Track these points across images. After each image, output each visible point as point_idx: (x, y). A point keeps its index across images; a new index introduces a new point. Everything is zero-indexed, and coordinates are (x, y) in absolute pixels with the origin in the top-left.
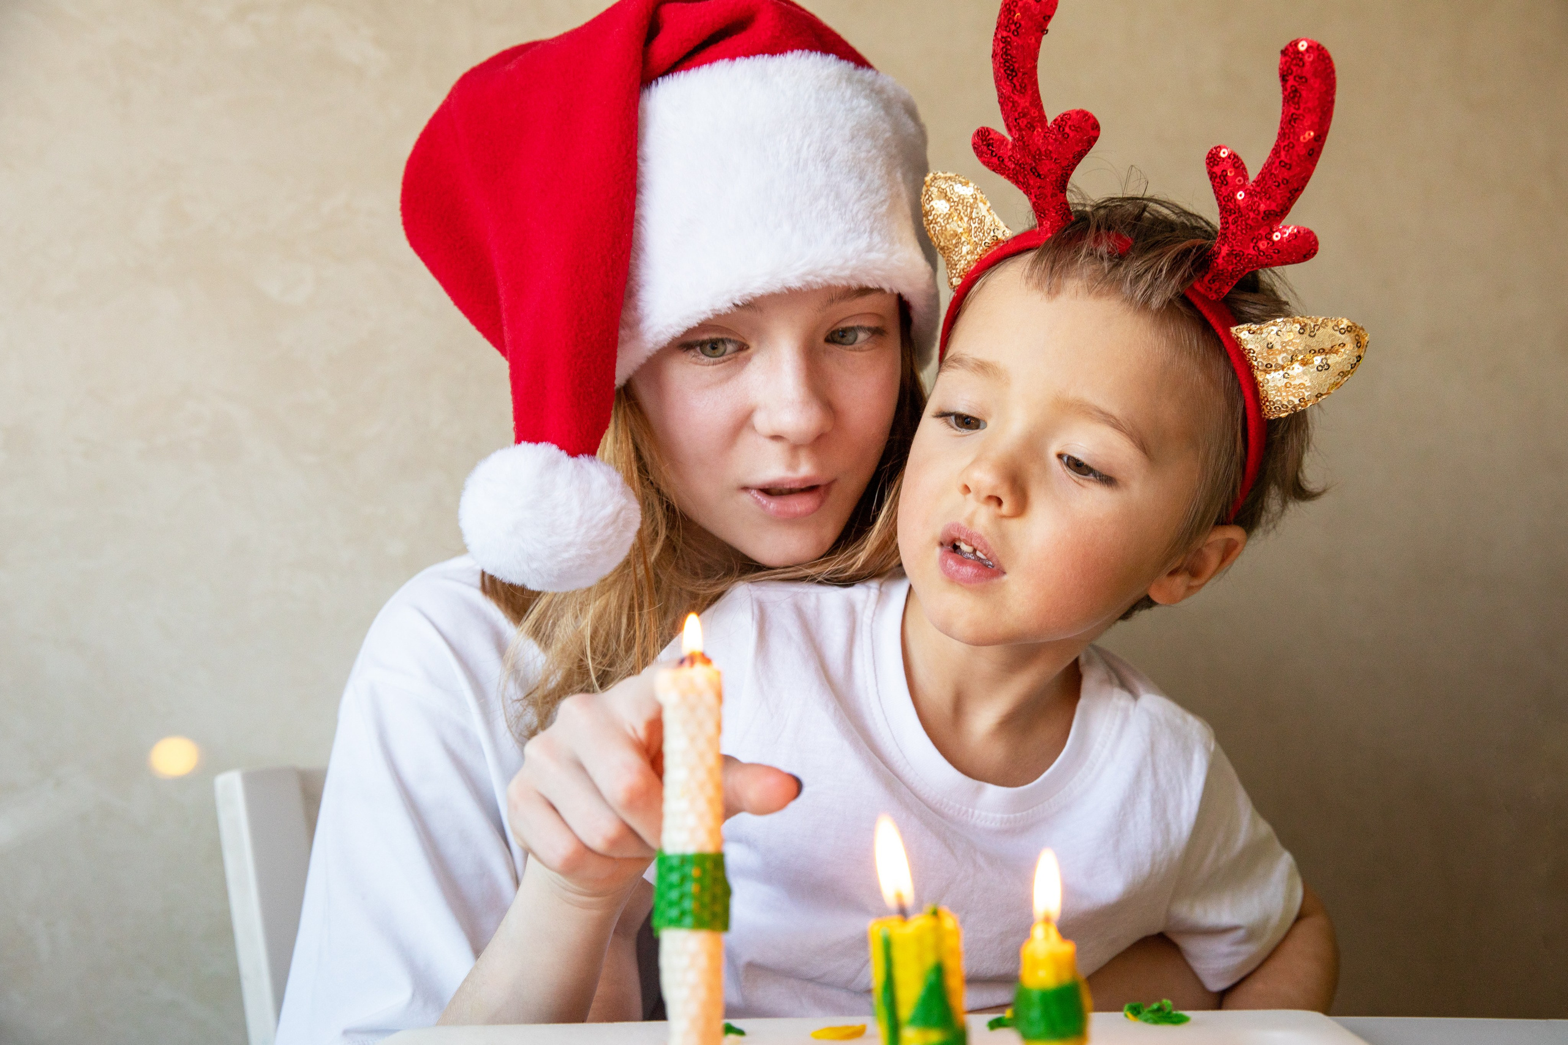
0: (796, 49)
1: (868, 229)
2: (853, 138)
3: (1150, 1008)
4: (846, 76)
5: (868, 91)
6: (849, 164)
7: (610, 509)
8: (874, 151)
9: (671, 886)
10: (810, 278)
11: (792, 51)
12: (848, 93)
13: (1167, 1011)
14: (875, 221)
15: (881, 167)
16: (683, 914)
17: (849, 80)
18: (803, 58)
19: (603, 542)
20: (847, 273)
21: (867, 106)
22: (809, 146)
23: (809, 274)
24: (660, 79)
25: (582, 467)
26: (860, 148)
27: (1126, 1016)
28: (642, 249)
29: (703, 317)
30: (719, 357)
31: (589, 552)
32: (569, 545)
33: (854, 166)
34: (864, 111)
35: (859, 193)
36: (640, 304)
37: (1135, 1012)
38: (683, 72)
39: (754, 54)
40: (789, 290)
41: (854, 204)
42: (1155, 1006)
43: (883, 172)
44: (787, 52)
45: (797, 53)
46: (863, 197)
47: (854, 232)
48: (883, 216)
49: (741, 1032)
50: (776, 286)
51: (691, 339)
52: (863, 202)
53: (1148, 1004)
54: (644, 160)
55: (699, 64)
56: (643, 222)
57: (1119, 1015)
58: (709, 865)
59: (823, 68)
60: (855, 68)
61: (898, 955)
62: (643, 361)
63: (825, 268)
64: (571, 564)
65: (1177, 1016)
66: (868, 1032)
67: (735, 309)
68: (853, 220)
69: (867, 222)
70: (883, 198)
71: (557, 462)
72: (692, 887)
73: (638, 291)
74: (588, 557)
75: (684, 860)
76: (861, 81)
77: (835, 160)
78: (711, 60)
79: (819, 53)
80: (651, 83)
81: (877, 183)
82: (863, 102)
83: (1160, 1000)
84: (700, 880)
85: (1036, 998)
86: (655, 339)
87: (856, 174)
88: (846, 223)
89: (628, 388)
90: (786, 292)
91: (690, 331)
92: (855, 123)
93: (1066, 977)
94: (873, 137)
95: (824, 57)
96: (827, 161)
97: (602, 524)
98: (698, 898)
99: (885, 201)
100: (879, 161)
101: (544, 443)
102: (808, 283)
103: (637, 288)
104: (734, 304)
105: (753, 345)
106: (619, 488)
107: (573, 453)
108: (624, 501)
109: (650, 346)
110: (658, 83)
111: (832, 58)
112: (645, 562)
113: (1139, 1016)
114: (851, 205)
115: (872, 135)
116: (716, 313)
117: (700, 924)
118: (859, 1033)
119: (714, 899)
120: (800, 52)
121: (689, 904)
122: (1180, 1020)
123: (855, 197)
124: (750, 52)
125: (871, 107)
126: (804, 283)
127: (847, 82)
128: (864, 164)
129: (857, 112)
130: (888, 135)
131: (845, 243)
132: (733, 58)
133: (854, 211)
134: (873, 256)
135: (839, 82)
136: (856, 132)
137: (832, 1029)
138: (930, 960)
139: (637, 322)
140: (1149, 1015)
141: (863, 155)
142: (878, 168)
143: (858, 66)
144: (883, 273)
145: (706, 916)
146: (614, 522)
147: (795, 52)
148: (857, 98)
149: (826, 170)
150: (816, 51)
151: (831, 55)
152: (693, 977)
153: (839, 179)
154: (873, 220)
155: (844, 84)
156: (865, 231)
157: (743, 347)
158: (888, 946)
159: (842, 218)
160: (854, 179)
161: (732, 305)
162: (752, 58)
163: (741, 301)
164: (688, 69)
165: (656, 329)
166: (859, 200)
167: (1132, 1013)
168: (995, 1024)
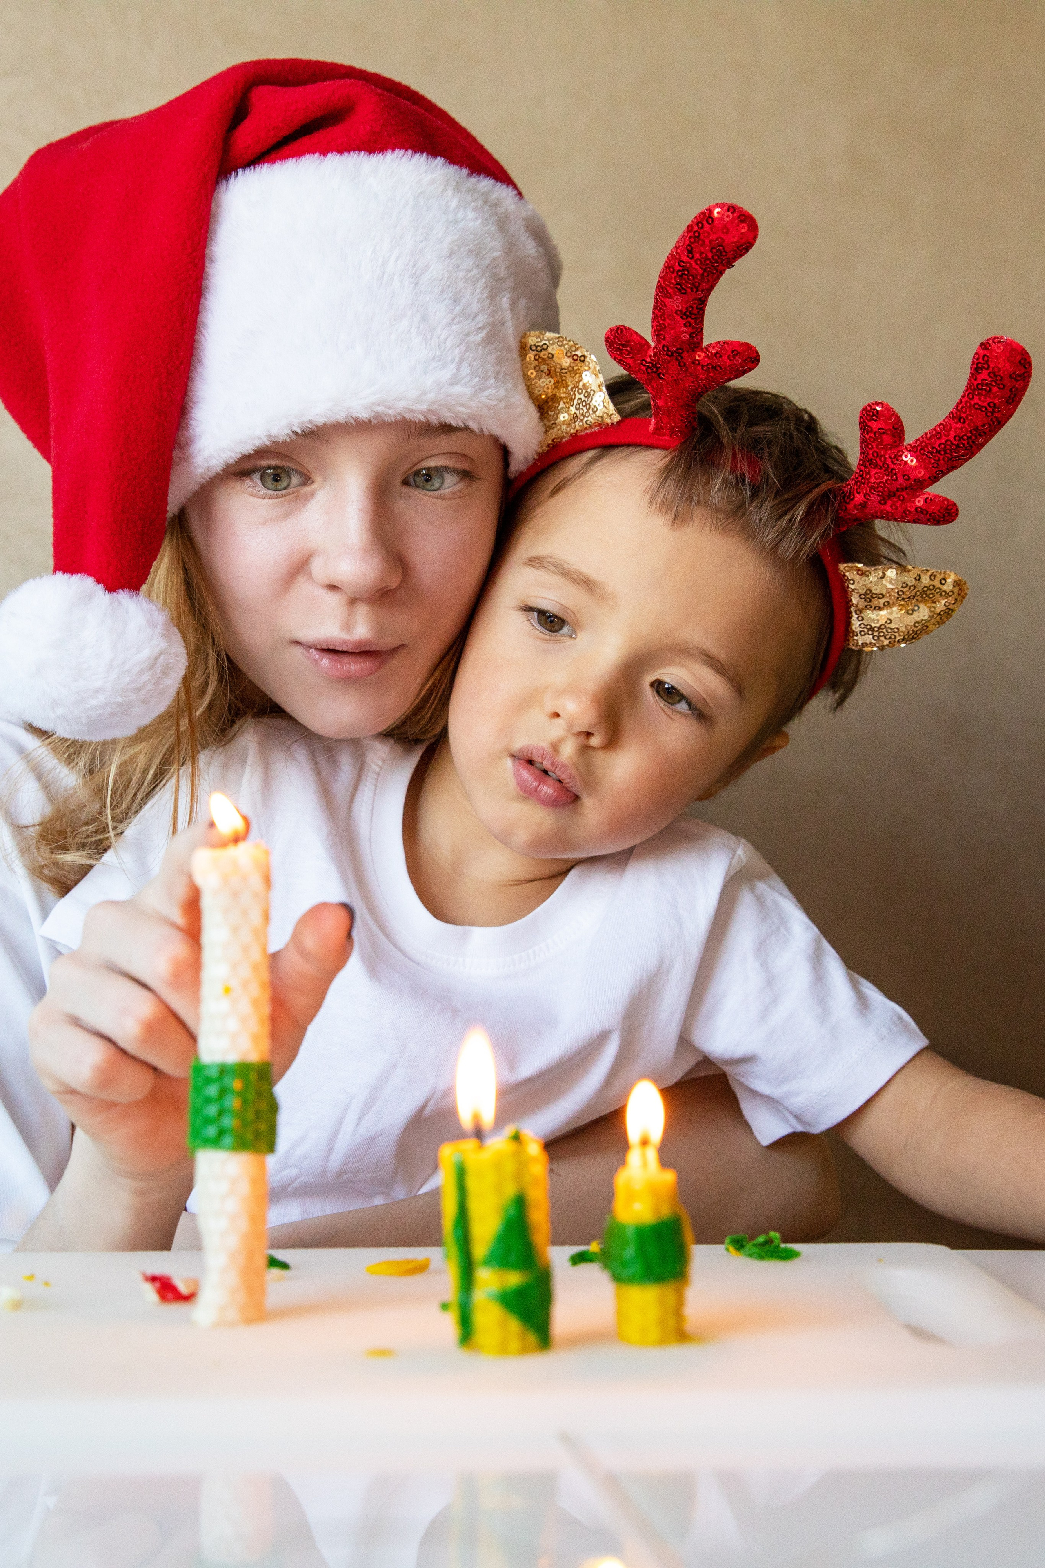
0: (398, 148)
1: (457, 359)
2: (451, 254)
3: (755, 1242)
4: (454, 184)
5: (480, 203)
6: (443, 282)
7: (146, 653)
8: (475, 272)
9: (208, 1100)
10: (379, 409)
11: (393, 150)
12: (454, 203)
13: (775, 1244)
14: (466, 351)
15: (483, 289)
16: (221, 1133)
17: (457, 188)
18: (405, 159)
19: (139, 689)
20: (424, 407)
21: (476, 219)
22: (397, 260)
23: (379, 405)
24: (240, 171)
25: (120, 604)
26: (458, 267)
27: (727, 1249)
28: (200, 361)
29: (258, 443)
30: (282, 490)
31: (120, 700)
32: (98, 691)
33: (449, 286)
34: (471, 224)
35: (450, 317)
36: (193, 423)
37: (738, 1246)
38: (266, 165)
39: (349, 151)
40: (356, 420)
41: (443, 329)
42: (761, 1239)
43: (485, 295)
44: (387, 151)
45: (399, 153)
46: (455, 321)
47: (439, 361)
48: (478, 345)
49: (284, 1266)
50: (341, 416)
51: (247, 466)
52: (454, 327)
53: (752, 1238)
54: (212, 261)
55: (285, 157)
56: (204, 331)
57: (720, 1248)
58: (253, 1076)
59: (426, 172)
60: (467, 175)
61: (472, 1184)
62: (196, 488)
63: (399, 399)
64: (99, 712)
65: (785, 1250)
66: (432, 1266)
67: (294, 437)
68: (439, 347)
69: (457, 351)
70: (480, 325)
71: (91, 596)
72: (233, 1103)
73: (192, 408)
74: (120, 705)
75: (224, 1070)
76: (472, 190)
77: (426, 278)
78: (298, 154)
79: (425, 155)
80: (231, 174)
81: (475, 307)
82: (471, 215)
83: (766, 1233)
84: (241, 1094)
85: (630, 1233)
86: (206, 465)
87: (450, 296)
88: (431, 350)
89: (182, 517)
90: (353, 423)
91: (244, 458)
92: (456, 237)
93: (666, 1211)
94: (477, 256)
95: (431, 160)
96: (416, 279)
97: (137, 669)
98: (240, 1115)
99: (482, 328)
100: (481, 283)
101: (80, 575)
102: (378, 415)
103: (191, 404)
104: (293, 431)
105: (318, 479)
106: (159, 630)
107: (111, 588)
108: (163, 645)
109: (200, 471)
110: (237, 174)
111: (440, 161)
112: (190, 715)
113: (742, 1250)
114: (439, 331)
115: (477, 252)
116: (274, 439)
117: (241, 1144)
118: (421, 1268)
119: (258, 1115)
120: (402, 151)
121: (228, 1121)
122: (790, 1255)
123: (445, 321)
124: (342, 149)
125: (479, 221)
126: (373, 414)
127: (454, 190)
128: (461, 284)
129: (461, 225)
130: (497, 254)
131: (425, 373)
132: (324, 153)
133: (443, 337)
134: (457, 389)
135: (445, 189)
136: (456, 248)
137: (388, 1263)
138: (510, 1190)
139: (189, 442)
140: (755, 1249)
141: (461, 274)
142: (478, 291)
143: (472, 173)
144: (469, 411)
145: (249, 1136)
146: (153, 666)
147: (397, 151)
148: (465, 208)
149: (415, 288)
150: (422, 152)
151: (439, 158)
152: (232, 1205)
153: (428, 299)
154: (464, 348)
155: (450, 192)
156: (452, 361)
157: (307, 479)
158: (461, 1173)
159: (426, 344)
160: (447, 301)
161: (289, 432)
162: (346, 154)
163: (300, 428)
164: (273, 161)
165: (206, 453)
166: (450, 324)
167: (735, 1247)
168: (579, 1259)
